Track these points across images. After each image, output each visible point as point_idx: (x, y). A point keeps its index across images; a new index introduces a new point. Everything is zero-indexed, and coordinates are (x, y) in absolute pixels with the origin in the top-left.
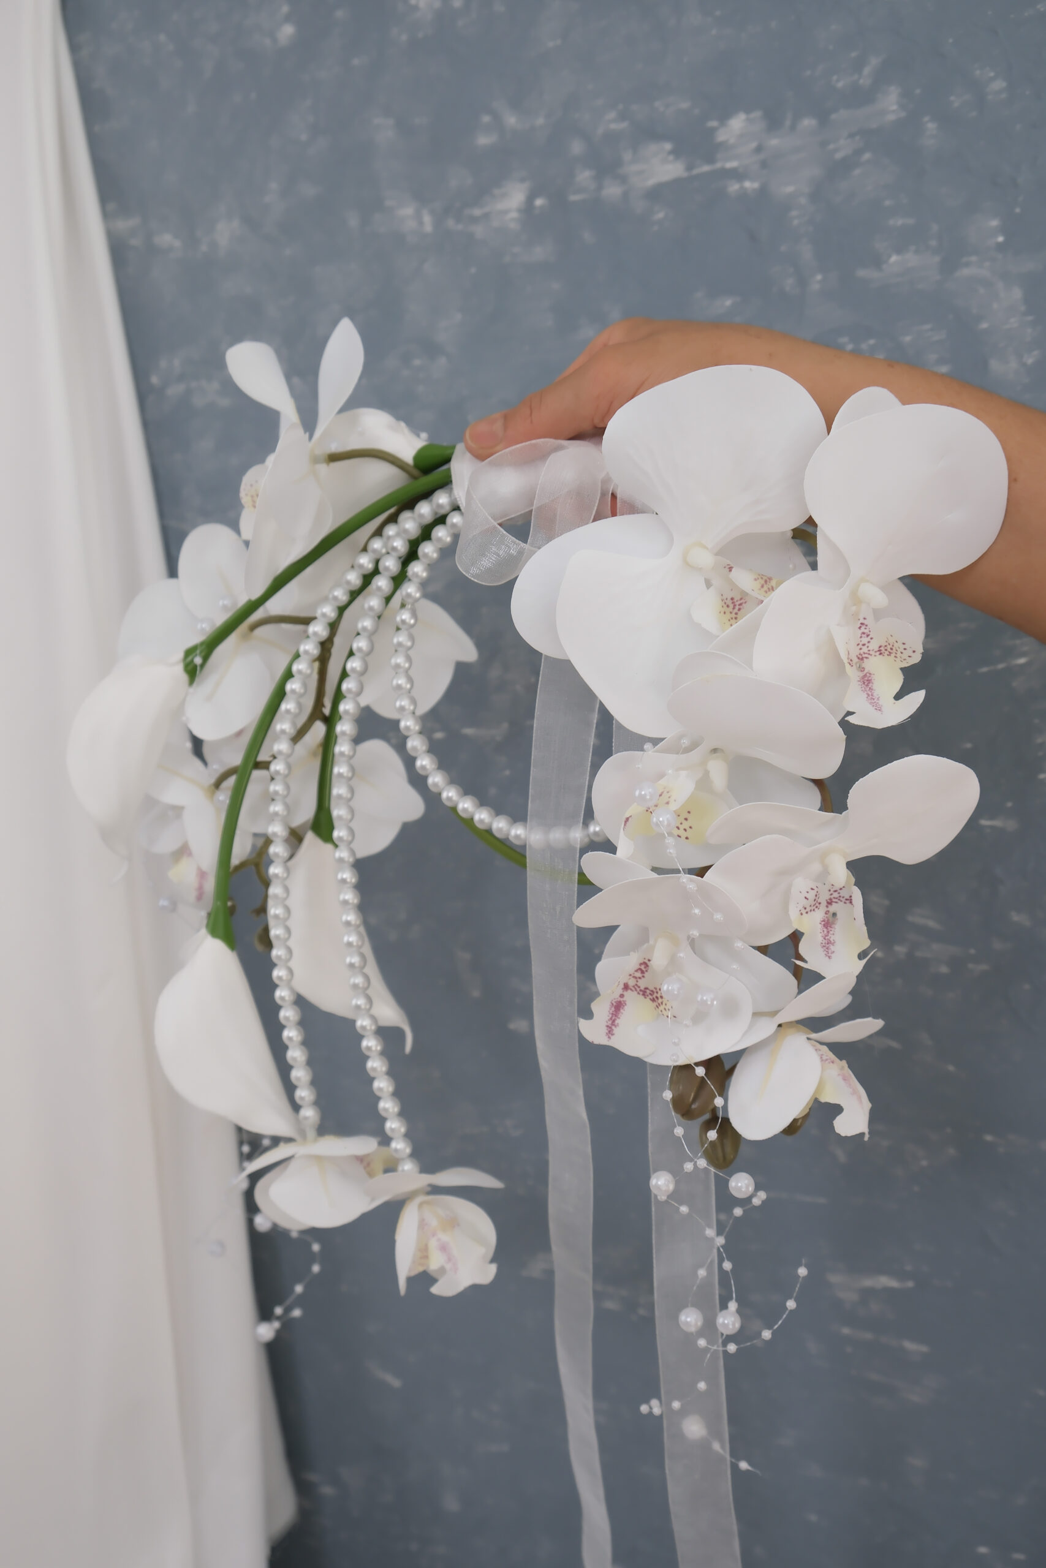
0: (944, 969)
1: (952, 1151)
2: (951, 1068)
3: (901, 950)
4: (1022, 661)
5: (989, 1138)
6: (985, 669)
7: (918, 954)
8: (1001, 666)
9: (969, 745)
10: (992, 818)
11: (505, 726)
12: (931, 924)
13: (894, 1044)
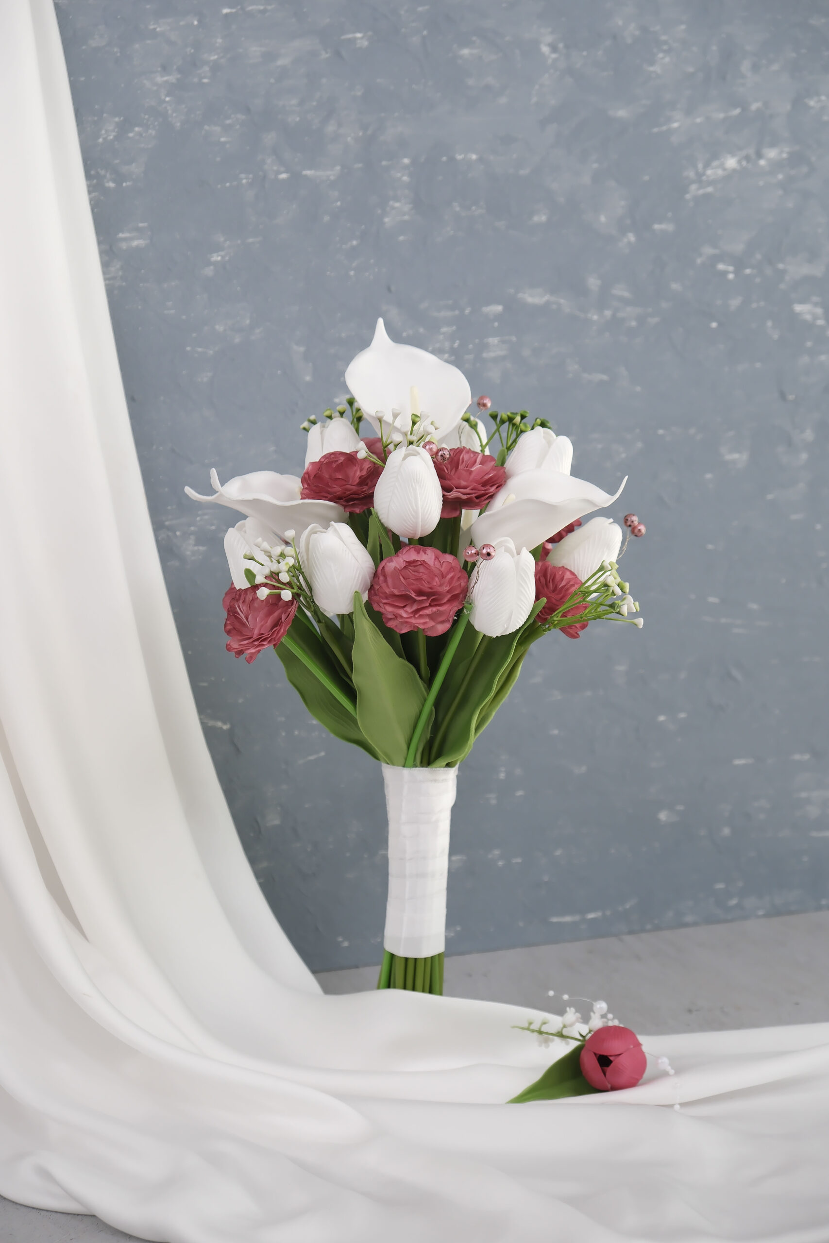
0: (634, 324)
1: (639, 445)
2: (638, 389)
3: (608, 313)
4: (676, 125)
5: (661, 432)
6: (655, 130)
7: (620, 315)
8: (664, 128)
9: (646, 178)
10: (660, 223)
11: (338, 168)
12: (626, 294)
13: (605, 377)
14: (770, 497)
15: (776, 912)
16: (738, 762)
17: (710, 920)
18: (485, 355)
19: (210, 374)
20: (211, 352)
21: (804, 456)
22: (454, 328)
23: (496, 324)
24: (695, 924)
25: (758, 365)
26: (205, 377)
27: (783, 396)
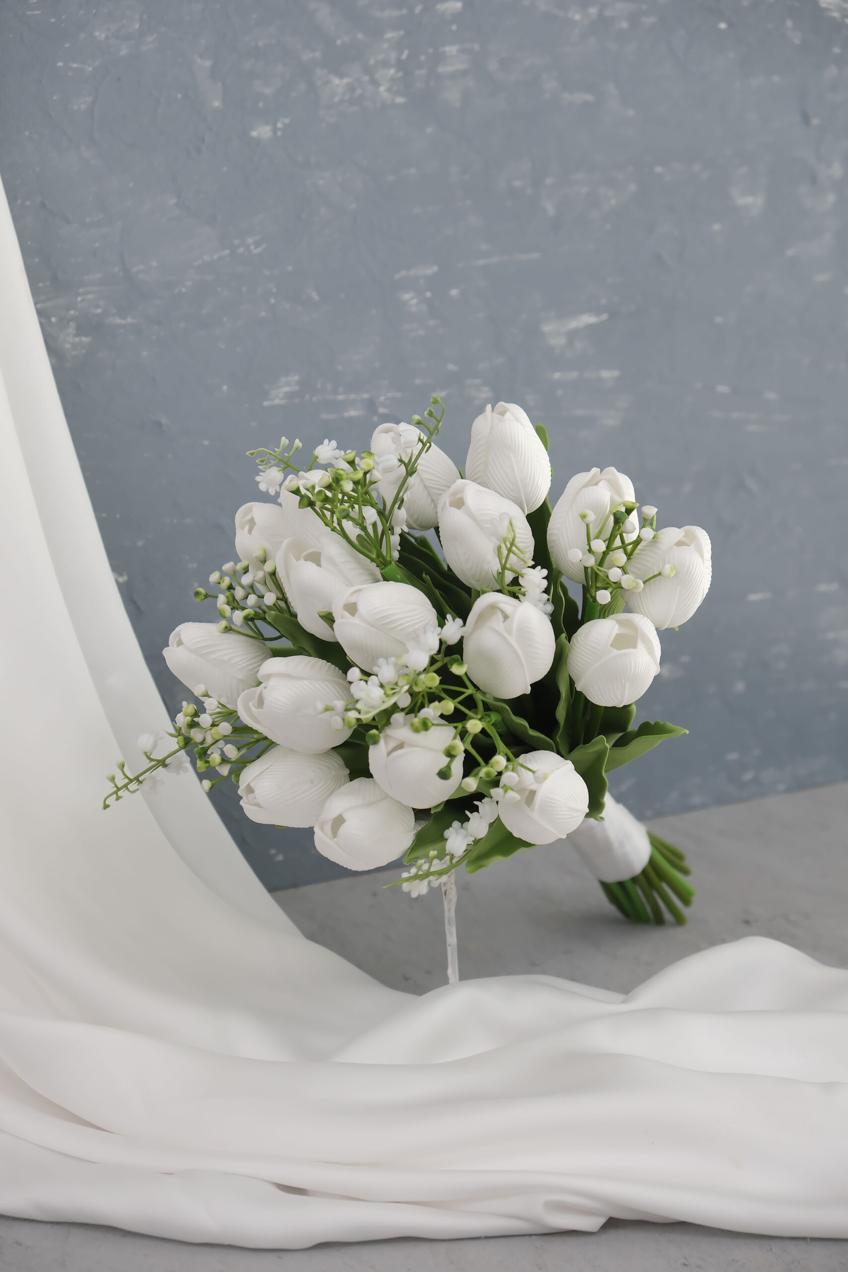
14: (790, 252)
15: (798, 785)
16: (754, 597)
17: (721, 800)
18: (441, 70)
19: (89, 100)
20: (90, 69)
21: (831, 198)
22: (402, 33)
23: (454, 27)
24: (704, 806)
25: (776, 78)
26: (82, 103)
27: (806, 119)
